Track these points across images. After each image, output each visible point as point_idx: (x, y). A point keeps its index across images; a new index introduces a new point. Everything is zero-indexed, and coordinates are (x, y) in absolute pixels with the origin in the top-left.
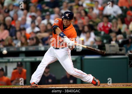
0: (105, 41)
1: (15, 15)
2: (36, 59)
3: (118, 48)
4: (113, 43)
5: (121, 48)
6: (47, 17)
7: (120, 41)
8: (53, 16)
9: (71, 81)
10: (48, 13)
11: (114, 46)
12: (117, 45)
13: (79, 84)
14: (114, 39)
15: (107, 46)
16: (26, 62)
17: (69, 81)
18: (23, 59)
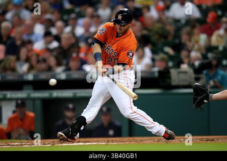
0: (170, 64)
1: (16, 18)
2: (51, 94)
3: (193, 76)
4: (184, 67)
5: (197, 76)
6: (71, 22)
7: (197, 63)
8: (81, 21)
9: (111, 132)
10: (73, 16)
11: (185, 72)
12: (191, 71)
13: (126, 136)
14: (186, 61)
15: (173, 72)
16: (34, 99)
17: (108, 132)
18: (29, 94)
